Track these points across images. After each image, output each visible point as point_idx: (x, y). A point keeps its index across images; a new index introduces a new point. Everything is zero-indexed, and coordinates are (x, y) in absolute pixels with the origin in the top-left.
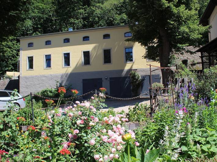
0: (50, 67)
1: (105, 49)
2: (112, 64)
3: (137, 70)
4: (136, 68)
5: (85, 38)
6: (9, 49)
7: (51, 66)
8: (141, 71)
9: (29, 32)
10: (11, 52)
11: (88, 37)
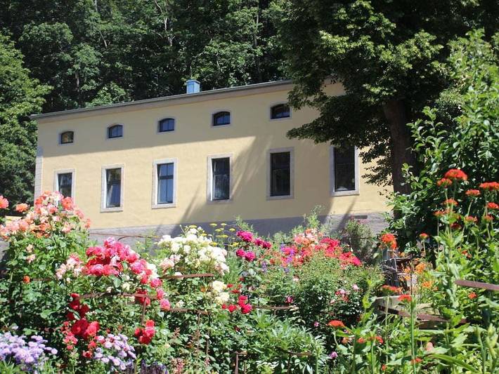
0: (119, 206)
1: (275, 152)
2: (293, 198)
3: (365, 217)
4: (364, 212)
5: (219, 117)
6: (15, 147)
7: (122, 203)
8: (379, 222)
9: (88, 84)
10: (23, 155)
11: (228, 114)
